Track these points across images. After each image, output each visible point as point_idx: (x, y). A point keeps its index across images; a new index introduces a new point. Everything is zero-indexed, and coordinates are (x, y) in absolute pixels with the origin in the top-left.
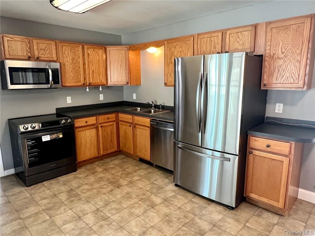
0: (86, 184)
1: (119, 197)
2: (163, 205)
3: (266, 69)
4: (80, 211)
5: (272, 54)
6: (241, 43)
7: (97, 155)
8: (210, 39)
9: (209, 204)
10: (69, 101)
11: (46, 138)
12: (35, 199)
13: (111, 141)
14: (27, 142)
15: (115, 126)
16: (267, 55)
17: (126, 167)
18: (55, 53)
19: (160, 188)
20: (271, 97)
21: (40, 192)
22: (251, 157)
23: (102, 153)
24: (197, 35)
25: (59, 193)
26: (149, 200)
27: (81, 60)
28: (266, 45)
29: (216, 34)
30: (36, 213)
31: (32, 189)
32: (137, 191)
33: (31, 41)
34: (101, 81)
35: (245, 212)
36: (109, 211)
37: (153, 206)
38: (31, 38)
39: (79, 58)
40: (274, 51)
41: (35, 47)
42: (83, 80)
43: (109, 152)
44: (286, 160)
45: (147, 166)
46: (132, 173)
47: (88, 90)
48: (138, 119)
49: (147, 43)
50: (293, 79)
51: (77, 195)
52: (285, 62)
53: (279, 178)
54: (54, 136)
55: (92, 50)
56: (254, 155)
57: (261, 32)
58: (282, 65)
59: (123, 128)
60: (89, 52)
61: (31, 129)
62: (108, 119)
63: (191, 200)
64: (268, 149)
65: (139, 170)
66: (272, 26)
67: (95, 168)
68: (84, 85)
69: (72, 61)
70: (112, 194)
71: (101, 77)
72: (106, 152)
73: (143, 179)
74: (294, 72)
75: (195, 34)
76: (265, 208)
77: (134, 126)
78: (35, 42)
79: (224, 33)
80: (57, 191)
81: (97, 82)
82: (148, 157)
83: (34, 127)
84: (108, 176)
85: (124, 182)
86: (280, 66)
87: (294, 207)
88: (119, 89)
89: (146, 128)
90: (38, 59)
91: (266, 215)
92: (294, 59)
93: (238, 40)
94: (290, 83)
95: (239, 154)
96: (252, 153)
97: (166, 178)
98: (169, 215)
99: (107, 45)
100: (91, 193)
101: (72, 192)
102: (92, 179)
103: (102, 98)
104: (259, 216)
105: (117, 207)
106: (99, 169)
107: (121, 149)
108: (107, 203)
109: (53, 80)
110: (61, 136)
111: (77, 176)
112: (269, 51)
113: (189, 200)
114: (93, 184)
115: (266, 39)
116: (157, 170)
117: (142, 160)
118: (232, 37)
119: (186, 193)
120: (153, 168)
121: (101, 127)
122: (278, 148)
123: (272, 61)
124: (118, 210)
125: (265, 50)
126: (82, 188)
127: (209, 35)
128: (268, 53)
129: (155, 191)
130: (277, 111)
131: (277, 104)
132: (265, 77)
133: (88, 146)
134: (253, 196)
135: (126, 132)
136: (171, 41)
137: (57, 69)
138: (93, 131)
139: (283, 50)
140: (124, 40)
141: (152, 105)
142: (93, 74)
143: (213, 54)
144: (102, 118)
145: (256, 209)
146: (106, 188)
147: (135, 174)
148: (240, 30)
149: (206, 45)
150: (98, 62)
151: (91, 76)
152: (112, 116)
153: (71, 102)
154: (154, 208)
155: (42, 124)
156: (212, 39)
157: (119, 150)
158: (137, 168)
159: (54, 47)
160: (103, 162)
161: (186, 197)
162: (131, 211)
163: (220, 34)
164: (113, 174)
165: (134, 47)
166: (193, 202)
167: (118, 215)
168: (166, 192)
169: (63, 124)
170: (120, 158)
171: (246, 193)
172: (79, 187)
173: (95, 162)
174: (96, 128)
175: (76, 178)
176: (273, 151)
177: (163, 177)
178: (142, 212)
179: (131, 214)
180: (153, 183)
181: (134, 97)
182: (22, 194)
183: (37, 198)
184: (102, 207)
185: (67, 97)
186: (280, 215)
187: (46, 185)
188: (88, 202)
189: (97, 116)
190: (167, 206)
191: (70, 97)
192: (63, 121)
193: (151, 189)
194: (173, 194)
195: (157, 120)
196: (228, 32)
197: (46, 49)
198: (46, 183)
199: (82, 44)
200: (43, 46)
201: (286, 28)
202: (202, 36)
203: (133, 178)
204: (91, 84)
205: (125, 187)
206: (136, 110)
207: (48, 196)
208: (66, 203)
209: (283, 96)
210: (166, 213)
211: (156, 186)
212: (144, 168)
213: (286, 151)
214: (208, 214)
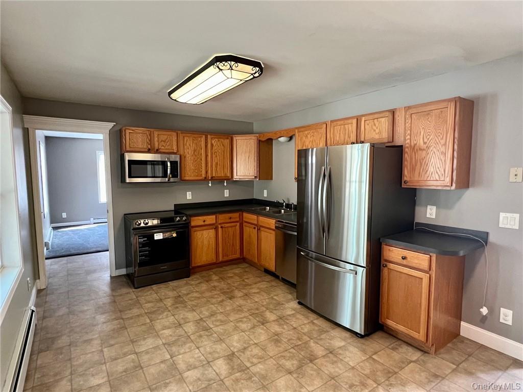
0: (197, 292)
1: (228, 308)
2: (277, 323)
3: (406, 163)
4: (182, 318)
5: (412, 144)
6: (377, 131)
7: (215, 261)
8: (344, 127)
9: (333, 329)
10: (189, 197)
11: (158, 236)
12: (140, 302)
13: (233, 245)
14: (139, 239)
15: (238, 227)
16: (407, 145)
17: (247, 277)
18: (176, 144)
19: (279, 304)
20: (421, 198)
21: (147, 295)
22: (385, 272)
23: (221, 259)
24: (330, 122)
25: (166, 298)
26: (262, 316)
27: (203, 152)
28: (405, 133)
29: (350, 121)
30: (138, 316)
31: (140, 291)
32: (251, 305)
33: (152, 133)
34: (226, 174)
35: (377, 343)
36: (213, 322)
37: (264, 322)
38: (152, 130)
39: (201, 149)
40: (415, 140)
41: (156, 139)
42: (205, 173)
43: (231, 257)
44: (425, 277)
45: (273, 278)
46: (251, 285)
47: (210, 185)
48: (264, 221)
49: (277, 131)
50: (439, 175)
51: (183, 302)
52: (428, 154)
53: (419, 302)
54: (167, 235)
55: (217, 139)
56: (389, 270)
57: (400, 118)
58: (425, 157)
59: (248, 230)
60: (213, 142)
61: (144, 225)
62: (230, 218)
63: (312, 321)
64: (404, 262)
65: (260, 282)
66: (411, 111)
67: (211, 275)
68: (206, 179)
69: (194, 153)
70: (222, 305)
71: (226, 170)
72: (226, 259)
73: (263, 293)
74: (439, 167)
75: (328, 121)
76: (407, 341)
77: (259, 228)
78: (156, 133)
79: (358, 119)
80: (164, 296)
81: (220, 175)
82: (272, 266)
83: (147, 223)
84: (223, 285)
85: (238, 294)
86: (422, 159)
87: (449, 345)
88: (248, 184)
89: (271, 231)
90: (157, 151)
91: (405, 349)
92: (438, 151)
93: (375, 128)
94: (435, 179)
95: (367, 266)
96: (386, 266)
97: (291, 293)
98: (280, 334)
99: (235, 134)
100: (199, 301)
101: (179, 299)
102: (204, 287)
103: (227, 194)
104: (393, 349)
105: (222, 319)
106: (215, 277)
107: (244, 256)
108: (213, 314)
109: (171, 173)
110: (175, 235)
111: (189, 282)
112: (409, 141)
113: (310, 321)
114: (204, 292)
115: (405, 128)
116: (282, 283)
117: (267, 272)
118: (368, 124)
119: (309, 313)
120: (277, 281)
121: (222, 227)
122: (416, 261)
123: (413, 153)
124: (223, 322)
125: (405, 140)
126: (190, 296)
127: (342, 122)
128: (408, 143)
129: (271, 306)
130: (428, 216)
131: (429, 207)
132: (406, 172)
133: (205, 249)
134: (390, 323)
135: (250, 236)
136: (302, 129)
137: (177, 162)
138: (212, 232)
139: (426, 140)
140: (256, 128)
141: (283, 204)
142: (216, 167)
143: (347, 144)
144: (223, 218)
145: (394, 341)
146: (216, 298)
147: (254, 286)
148: (376, 116)
149: (340, 134)
150: (223, 153)
151: (213, 169)
152: (236, 216)
153: (191, 198)
154: (265, 325)
155: (161, 220)
156: (346, 126)
157: (242, 257)
158: (259, 279)
159: (174, 139)
160: (221, 269)
161: (307, 318)
162: (237, 325)
163: (355, 121)
164: (229, 284)
165: (263, 136)
166: (313, 323)
167: (221, 327)
168: (285, 309)
169: (184, 221)
170: (243, 267)
171: (381, 319)
172: (188, 294)
173: (212, 269)
174: (215, 228)
175: (187, 284)
176: (410, 265)
177: (287, 293)
178: (249, 327)
179: (236, 328)
180: (272, 298)
181: (265, 195)
182: (129, 295)
183: (142, 300)
184: (207, 317)
185: (187, 193)
186: (425, 352)
187: (154, 288)
188: (193, 310)
189: (217, 215)
190: (280, 325)
191: (190, 193)
192: (178, 219)
193: (268, 304)
194: (293, 312)
195: (283, 222)
196: (363, 119)
197: (167, 141)
198: (154, 287)
199: (206, 134)
200: (163, 137)
201: (428, 113)
202: (335, 123)
203: (251, 290)
204: (214, 178)
205: (239, 299)
206: (265, 209)
207: (154, 300)
208: (170, 308)
209: (435, 196)
210: (276, 331)
211: (274, 302)
212: (267, 280)
213: (425, 265)
214: (328, 339)
